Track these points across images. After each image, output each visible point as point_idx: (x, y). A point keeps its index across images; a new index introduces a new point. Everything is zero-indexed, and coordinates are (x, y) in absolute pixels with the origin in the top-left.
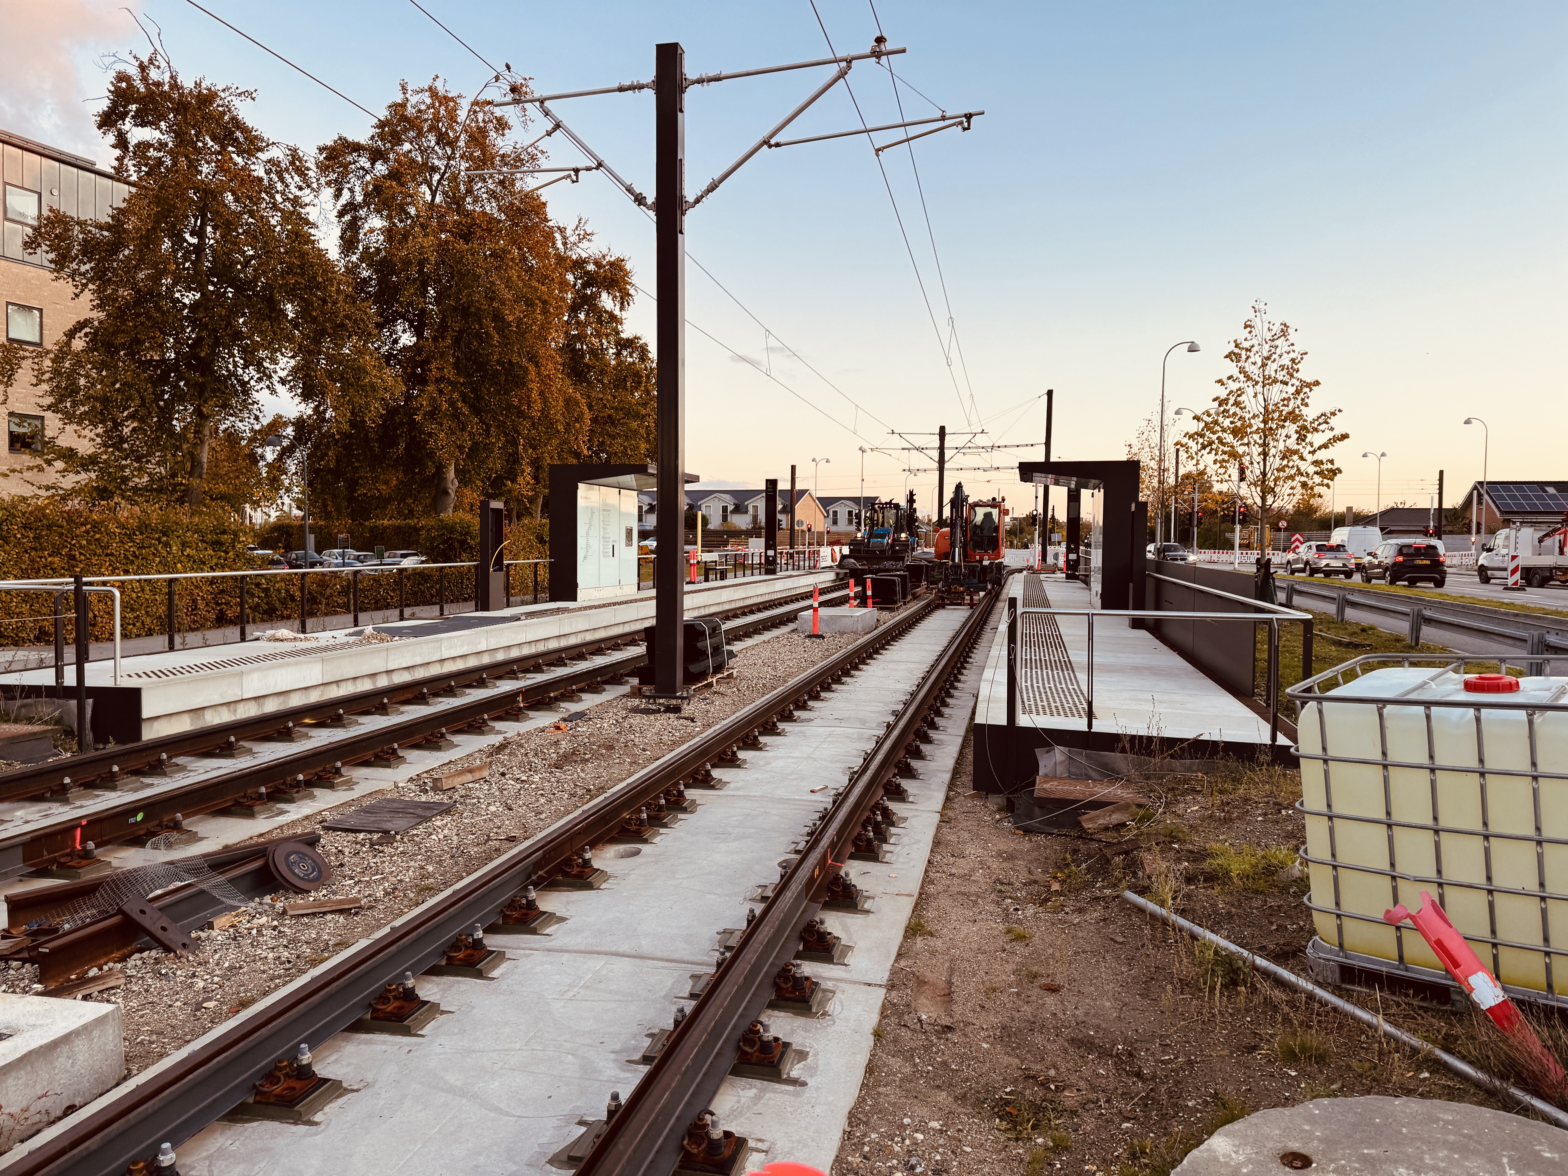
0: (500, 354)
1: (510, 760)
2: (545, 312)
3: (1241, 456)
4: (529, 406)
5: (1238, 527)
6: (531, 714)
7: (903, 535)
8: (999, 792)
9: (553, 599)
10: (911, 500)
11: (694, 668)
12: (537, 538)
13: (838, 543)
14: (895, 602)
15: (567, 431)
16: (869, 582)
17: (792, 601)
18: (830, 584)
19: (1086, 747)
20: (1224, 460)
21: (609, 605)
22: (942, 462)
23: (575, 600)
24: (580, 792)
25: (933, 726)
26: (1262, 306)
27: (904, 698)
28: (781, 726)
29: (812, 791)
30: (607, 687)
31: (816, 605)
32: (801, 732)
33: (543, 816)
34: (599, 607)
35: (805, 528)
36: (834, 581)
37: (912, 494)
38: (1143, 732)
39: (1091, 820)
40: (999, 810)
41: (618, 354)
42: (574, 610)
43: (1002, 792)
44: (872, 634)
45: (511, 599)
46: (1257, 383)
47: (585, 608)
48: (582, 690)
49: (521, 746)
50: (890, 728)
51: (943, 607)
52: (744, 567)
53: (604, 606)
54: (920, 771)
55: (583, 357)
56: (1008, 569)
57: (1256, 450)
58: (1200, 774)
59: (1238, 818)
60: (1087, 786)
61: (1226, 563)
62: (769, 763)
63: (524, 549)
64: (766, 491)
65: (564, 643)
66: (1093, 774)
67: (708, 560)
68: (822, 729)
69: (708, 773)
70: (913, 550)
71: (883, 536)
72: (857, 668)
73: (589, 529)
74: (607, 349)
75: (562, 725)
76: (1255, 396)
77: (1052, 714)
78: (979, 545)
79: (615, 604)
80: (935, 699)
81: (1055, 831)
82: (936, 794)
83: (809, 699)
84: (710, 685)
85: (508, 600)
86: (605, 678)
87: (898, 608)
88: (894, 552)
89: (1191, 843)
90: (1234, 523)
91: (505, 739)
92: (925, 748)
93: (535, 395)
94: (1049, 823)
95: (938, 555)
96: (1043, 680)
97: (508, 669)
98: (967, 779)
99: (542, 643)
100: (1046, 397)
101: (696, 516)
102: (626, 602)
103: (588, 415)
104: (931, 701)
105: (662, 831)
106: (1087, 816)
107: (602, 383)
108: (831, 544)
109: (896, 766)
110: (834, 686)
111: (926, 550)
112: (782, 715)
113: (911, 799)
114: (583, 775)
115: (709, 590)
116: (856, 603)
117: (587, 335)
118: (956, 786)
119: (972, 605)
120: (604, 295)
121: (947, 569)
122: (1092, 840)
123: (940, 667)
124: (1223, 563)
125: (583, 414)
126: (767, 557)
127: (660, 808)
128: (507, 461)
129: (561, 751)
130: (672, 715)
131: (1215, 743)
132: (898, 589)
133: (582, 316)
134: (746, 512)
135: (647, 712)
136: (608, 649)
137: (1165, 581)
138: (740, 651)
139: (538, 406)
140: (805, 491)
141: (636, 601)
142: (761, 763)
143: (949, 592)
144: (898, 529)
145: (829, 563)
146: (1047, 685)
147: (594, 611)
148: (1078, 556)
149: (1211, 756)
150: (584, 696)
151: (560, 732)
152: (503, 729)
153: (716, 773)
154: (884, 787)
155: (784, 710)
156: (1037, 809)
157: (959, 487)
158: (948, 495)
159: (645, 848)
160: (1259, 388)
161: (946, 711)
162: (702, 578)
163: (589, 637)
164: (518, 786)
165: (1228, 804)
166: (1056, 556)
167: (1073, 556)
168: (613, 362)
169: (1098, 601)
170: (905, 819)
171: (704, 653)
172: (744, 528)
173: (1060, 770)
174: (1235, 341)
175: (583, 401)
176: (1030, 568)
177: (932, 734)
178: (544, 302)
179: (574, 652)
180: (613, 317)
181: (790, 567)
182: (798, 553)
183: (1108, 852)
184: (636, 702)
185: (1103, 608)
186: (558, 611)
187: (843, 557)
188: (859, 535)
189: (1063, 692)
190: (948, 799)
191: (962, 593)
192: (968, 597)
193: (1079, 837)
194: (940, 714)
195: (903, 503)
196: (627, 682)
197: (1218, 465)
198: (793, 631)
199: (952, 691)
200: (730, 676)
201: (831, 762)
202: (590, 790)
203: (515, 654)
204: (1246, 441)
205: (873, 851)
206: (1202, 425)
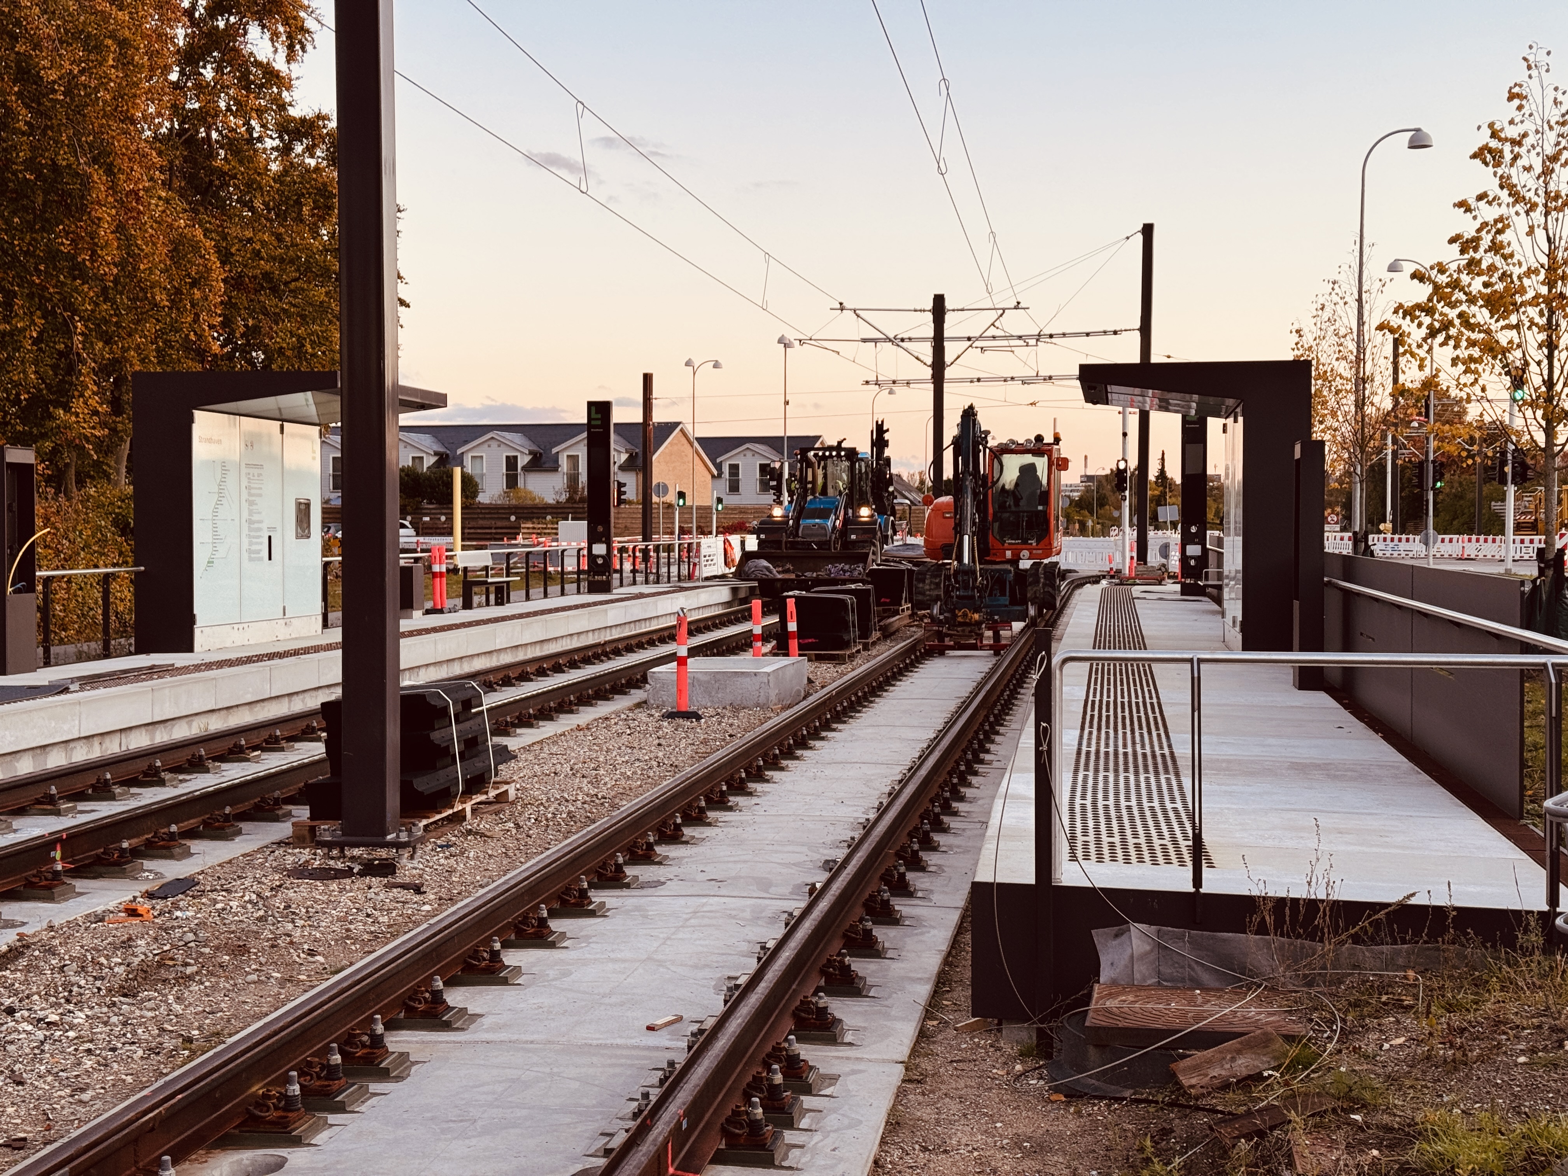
0: (33, 149)
1: (26, 982)
2: (124, 62)
3: (1504, 351)
4: (94, 253)
5: (1511, 490)
6: (80, 884)
7: (865, 512)
8: (1021, 1017)
9: (142, 649)
10: (879, 441)
11: (424, 784)
12: (115, 523)
13: (739, 528)
14: (846, 645)
15: (175, 304)
16: (791, 604)
17: (641, 646)
18: (719, 611)
19: (1192, 923)
20: (1471, 359)
21: (260, 658)
22: (938, 366)
23: (190, 649)
24: (169, 1043)
25: (904, 890)
26: (1542, 57)
27: (847, 835)
28: (597, 897)
29: (650, 1028)
30: (245, 826)
31: (683, 651)
32: (637, 908)
33: (86, 1097)
34: (239, 662)
35: (671, 498)
36: (728, 604)
37: (880, 430)
38: (1299, 892)
39: (1196, 1068)
40: (1023, 1055)
41: (285, 150)
42: (185, 670)
43: (1027, 1019)
44: (796, 709)
45: (54, 650)
46: (1534, 206)
47: (209, 666)
48: (192, 834)
49: (52, 951)
50: (815, 894)
51: (942, 654)
52: (546, 578)
53: (249, 660)
54: (870, 981)
55: (212, 155)
56: (1071, 577)
57: (1534, 338)
58: (1411, 974)
59: (1480, 1059)
60: (1192, 1001)
61: (1492, 560)
62: (567, 974)
63: (87, 546)
64: (589, 425)
65: (161, 737)
66: (1206, 978)
67: (470, 564)
68: (682, 901)
69: (437, 998)
70: (885, 540)
71: (824, 514)
72: (760, 778)
73: (219, 503)
74: (260, 139)
75: (144, 906)
76: (1531, 232)
77: (1127, 861)
78: (1011, 529)
79: (271, 656)
80: (911, 836)
81: (1127, 1093)
82: (899, 1025)
83: (659, 842)
84: (460, 817)
85: (47, 651)
86: (241, 808)
87: (852, 657)
88: (847, 544)
89: (1388, 1110)
90: (1503, 482)
91: (21, 937)
92: (883, 934)
93: (105, 232)
94: (1114, 1077)
95: (932, 550)
96: (1117, 794)
97: (37, 793)
98: (963, 995)
99: (116, 739)
100: (1140, 238)
101: (451, 476)
102: (296, 653)
103: (218, 274)
104: (903, 839)
105: (332, 1118)
106: (1187, 1062)
107: (252, 209)
108: (726, 530)
109: (823, 972)
110: (711, 815)
111: (910, 540)
112: (600, 876)
113: (848, 1038)
114: (178, 1008)
115: (470, 624)
116: (768, 647)
117: (217, 112)
118: (942, 1008)
119: (997, 648)
120: (254, 31)
121: (947, 578)
122: (1198, 1109)
123: (923, 772)
124: (1485, 560)
125: (209, 270)
126: (592, 557)
127: (331, 1072)
128: (55, 367)
129: (136, 961)
130: (375, 881)
131: (1439, 910)
132: (852, 618)
133: (208, 73)
134: (555, 469)
135: (325, 875)
136: (255, 748)
137: (1359, 594)
138: (527, 749)
139: (111, 254)
140: (674, 425)
141: (317, 649)
142: (552, 973)
143: (952, 622)
144: (854, 499)
145: (719, 568)
146: (1123, 803)
147: (227, 671)
148: (1205, 550)
149: (1433, 936)
150: (196, 846)
151: (136, 921)
152: (19, 918)
153: (455, 997)
154: (795, 1015)
155: (604, 865)
156: (1092, 1051)
157: (969, 415)
158: (951, 431)
159: (296, 1157)
160: (1537, 216)
161: (931, 859)
162: (459, 602)
163: (216, 724)
164: (40, 1034)
165: (1462, 1030)
166: (1165, 550)
167: (1194, 550)
168: (274, 167)
169: (1236, 636)
170: (833, 1079)
171: (445, 752)
172: (550, 500)
173: (1141, 971)
174: (1491, 126)
175: (209, 244)
176: (1115, 575)
177: (901, 905)
178: (123, 43)
179: (184, 755)
180: (271, 75)
181: (640, 578)
182: (657, 549)
183: (1226, 1132)
184: (305, 854)
185: (1246, 647)
186: (152, 671)
187: (747, 556)
188: (778, 512)
189: (1154, 816)
190: (923, 1035)
191: (978, 624)
192: (989, 633)
193: (1173, 1104)
194: (918, 866)
195: (864, 447)
196: (289, 814)
197: (1461, 368)
198: (639, 705)
199: (946, 819)
200: (502, 798)
201: (695, 967)
202: (189, 1040)
203: (56, 761)
204: (1513, 319)
205: (762, 1146)
206: (1428, 289)
